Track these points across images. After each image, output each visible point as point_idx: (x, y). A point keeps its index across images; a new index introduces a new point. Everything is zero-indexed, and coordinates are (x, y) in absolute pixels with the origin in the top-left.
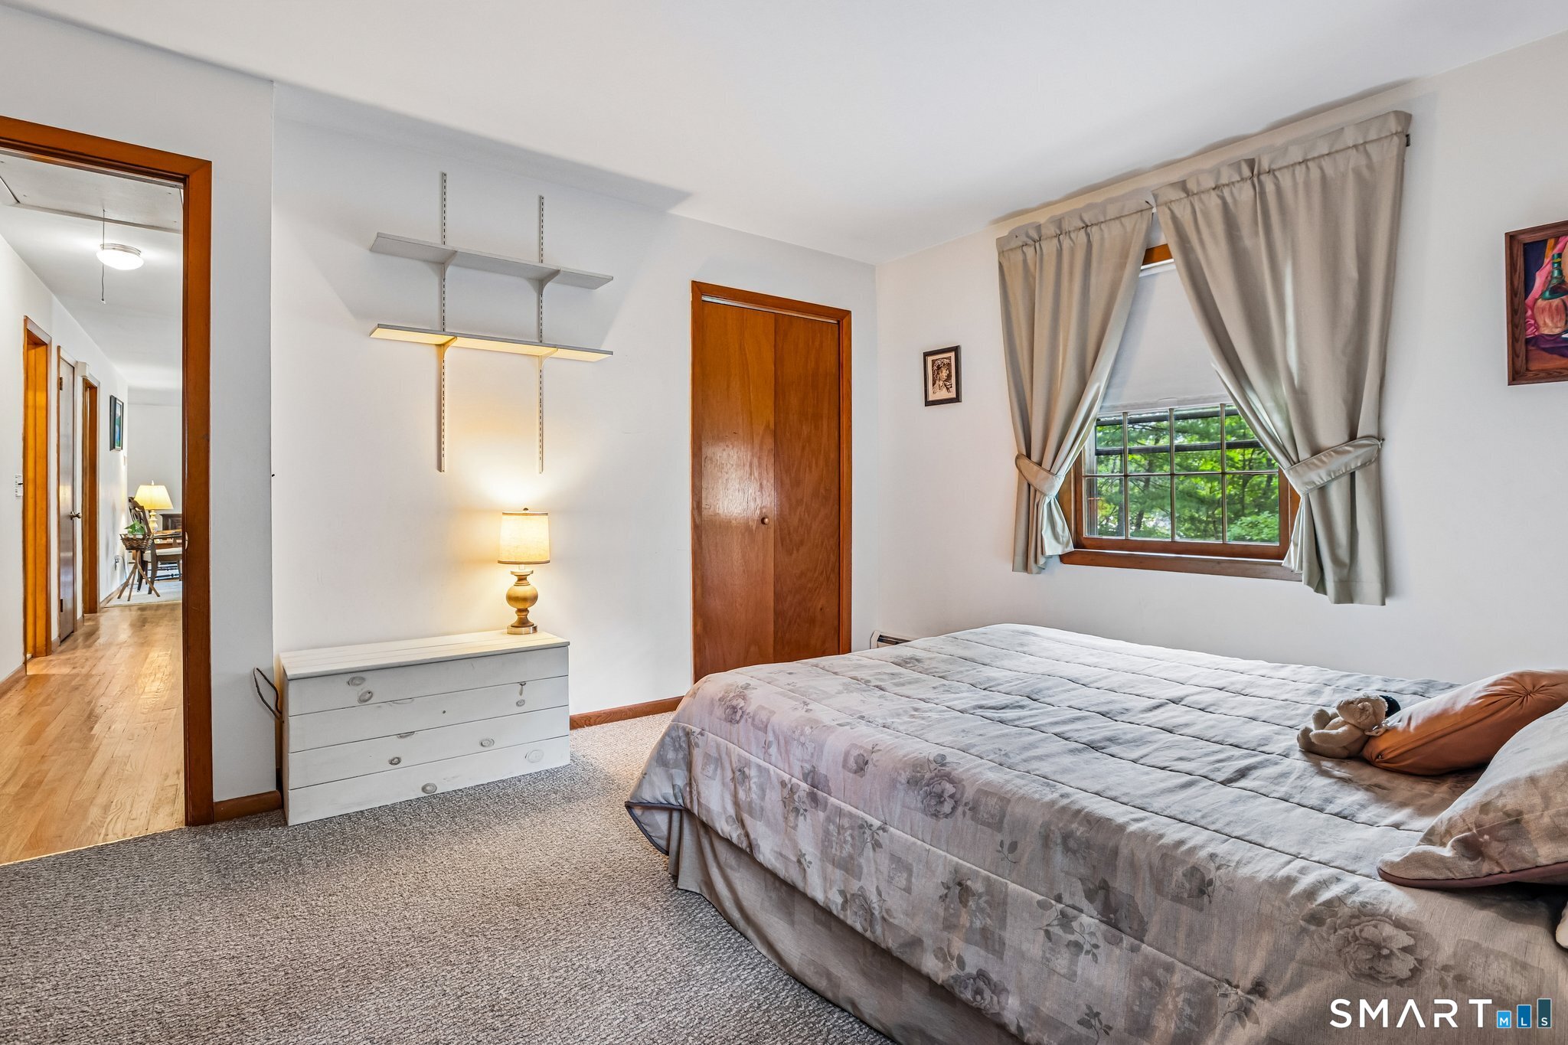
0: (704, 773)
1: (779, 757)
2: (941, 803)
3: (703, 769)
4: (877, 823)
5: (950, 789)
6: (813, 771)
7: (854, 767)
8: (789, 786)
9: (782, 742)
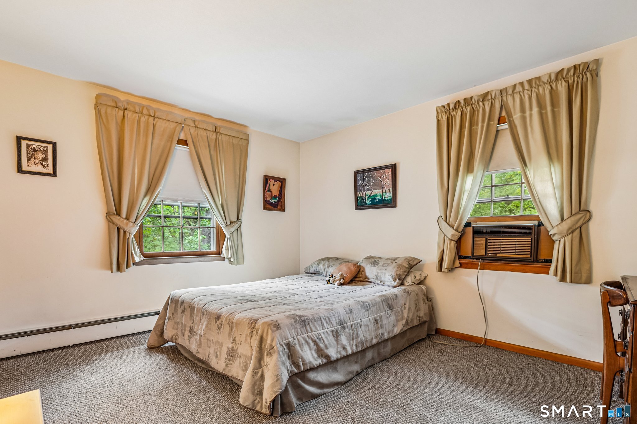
0: (304, 351)
1: (328, 325)
2: (367, 307)
3: (302, 351)
4: (359, 321)
5: (367, 304)
6: (340, 321)
7: (349, 312)
8: (335, 330)
9: (327, 319)
